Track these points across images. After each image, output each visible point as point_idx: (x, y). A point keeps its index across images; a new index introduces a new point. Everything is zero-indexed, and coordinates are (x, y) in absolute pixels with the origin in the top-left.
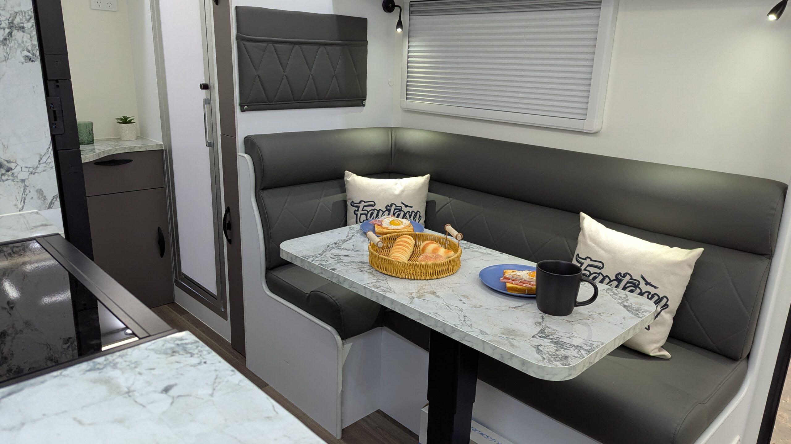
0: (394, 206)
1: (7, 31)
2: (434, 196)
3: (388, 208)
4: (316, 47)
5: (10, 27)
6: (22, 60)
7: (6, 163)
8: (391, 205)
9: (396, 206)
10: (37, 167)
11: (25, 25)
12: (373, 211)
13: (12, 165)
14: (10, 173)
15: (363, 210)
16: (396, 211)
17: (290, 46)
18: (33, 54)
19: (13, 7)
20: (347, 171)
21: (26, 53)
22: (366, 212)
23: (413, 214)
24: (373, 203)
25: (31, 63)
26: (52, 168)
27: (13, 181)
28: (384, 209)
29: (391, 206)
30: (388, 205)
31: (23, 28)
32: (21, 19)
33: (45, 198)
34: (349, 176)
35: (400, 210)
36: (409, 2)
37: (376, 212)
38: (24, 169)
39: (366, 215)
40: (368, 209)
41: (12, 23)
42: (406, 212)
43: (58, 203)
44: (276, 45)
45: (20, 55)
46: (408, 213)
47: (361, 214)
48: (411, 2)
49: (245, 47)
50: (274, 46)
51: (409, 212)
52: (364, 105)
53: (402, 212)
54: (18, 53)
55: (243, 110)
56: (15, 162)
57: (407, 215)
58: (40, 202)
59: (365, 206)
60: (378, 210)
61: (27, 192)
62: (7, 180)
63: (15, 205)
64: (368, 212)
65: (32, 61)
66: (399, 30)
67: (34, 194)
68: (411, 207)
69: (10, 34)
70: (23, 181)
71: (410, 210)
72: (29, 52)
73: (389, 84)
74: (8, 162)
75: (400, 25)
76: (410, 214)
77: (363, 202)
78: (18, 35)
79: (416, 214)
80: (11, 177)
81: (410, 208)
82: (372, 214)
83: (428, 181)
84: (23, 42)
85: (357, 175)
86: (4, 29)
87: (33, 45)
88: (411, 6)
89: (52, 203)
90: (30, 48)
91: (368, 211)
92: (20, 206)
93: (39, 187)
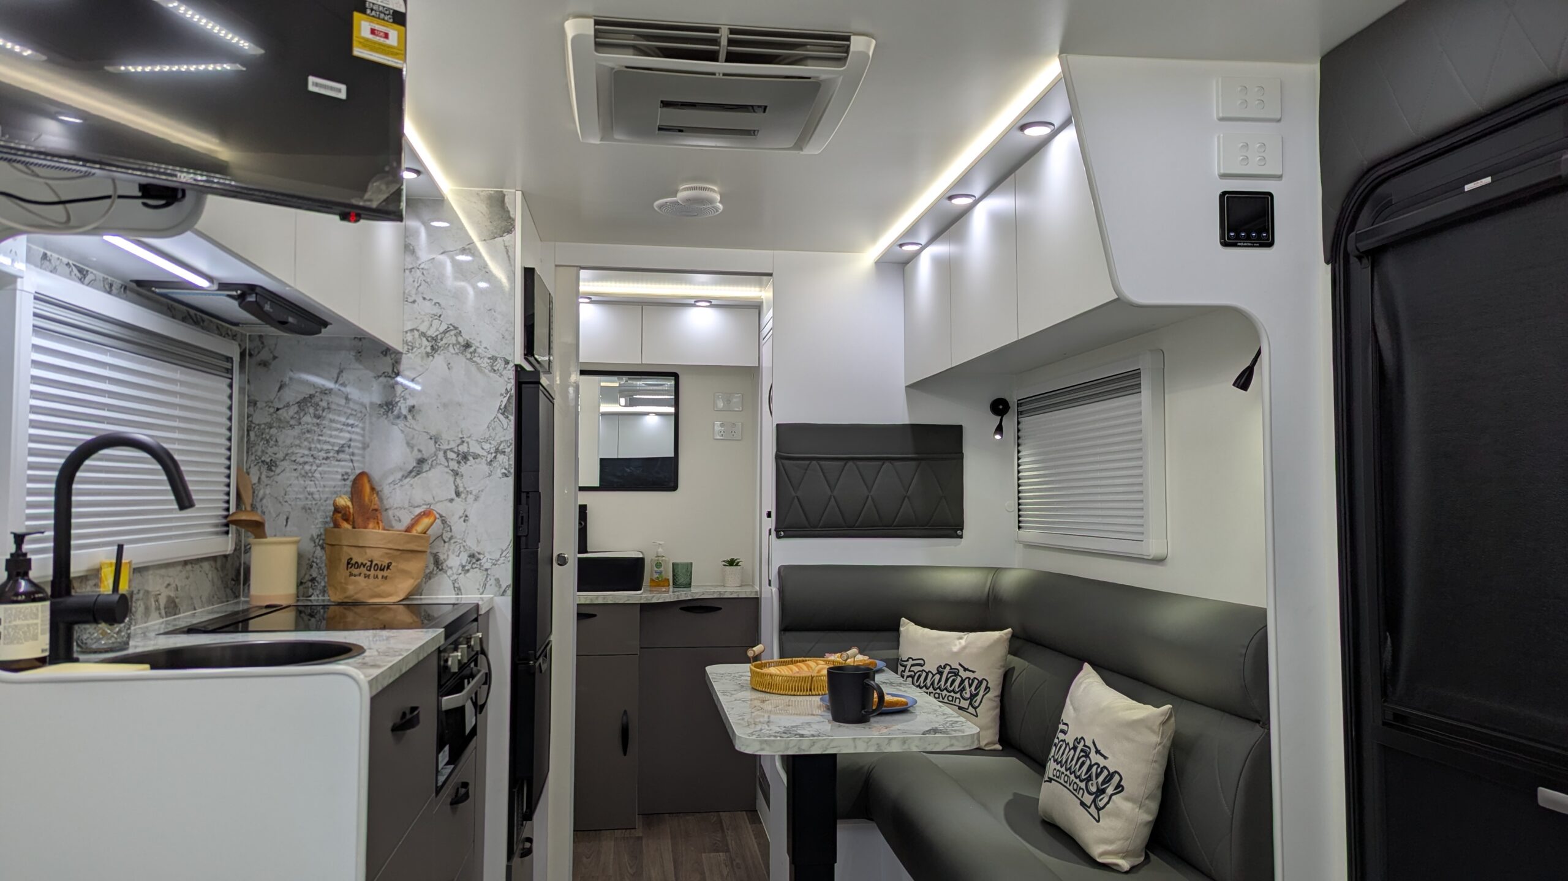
0: (948, 668)
1: (494, 455)
2: (1017, 662)
3: (941, 669)
4: (880, 463)
5: (496, 452)
6: (501, 476)
7: (477, 554)
8: (944, 666)
9: (951, 668)
10: (499, 560)
11: (506, 450)
12: (920, 673)
13: (481, 557)
14: (478, 563)
15: (910, 671)
16: (950, 675)
17: (842, 463)
18: (509, 472)
19: (500, 438)
20: (903, 619)
21: (504, 471)
22: (912, 673)
23: (976, 682)
24: (922, 662)
25: (506, 478)
26: (509, 561)
27: (480, 569)
28: (935, 671)
29: (945, 668)
30: (940, 666)
31: (505, 452)
32: (504, 446)
33: (500, 586)
34: (905, 624)
35: (957, 674)
36: (1016, 401)
37: (924, 674)
38: (489, 560)
39: (913, 677)
40: (916, 669)
41: (498, 449)
42: (964, 678)
43: (510, 592)
44: (822, 463)
45: (499, 472)
46: (967, 680)
47: (908, 677)
48: (1019, 400)
49: (784, 467)
50: (819, 464)
51: (969, 678)
52: (961, 537)
53: (959, 677)
54: (499, 471)
55: (779, 537)
56: (484, 554)
57: (966, 682)
58: (497, 589)
59: (913, 665)
60: (927, 671)
61: (488, 579)
62: (476, 568)
63: (478, 589)
64: (915, 674)
65: (508, 477)
66: (998, 437)
67: (492, 581)
68: (973, 672)
69: (495, 457)
70: (487, 570)
71: (972, 675)
72: (506, 469)
73: (1006, 510)
74: (479, 553)
75: (999, 429)
76: (970, 681)
77: (910, 660)
78: (500, 457)
79: (980, 683)
80: (478, 566)
81: (971, 673)
82: (920, 676)
83: (1010, 636)
84: (503, 462)
85: (917, 624)
86: (492, 453)
87: (510, 465)
88: (1019, 405)
89: (505, 591)
90: (507, 467)
91: (916, 671)
92: (481, 591)
93: (497, 576)
